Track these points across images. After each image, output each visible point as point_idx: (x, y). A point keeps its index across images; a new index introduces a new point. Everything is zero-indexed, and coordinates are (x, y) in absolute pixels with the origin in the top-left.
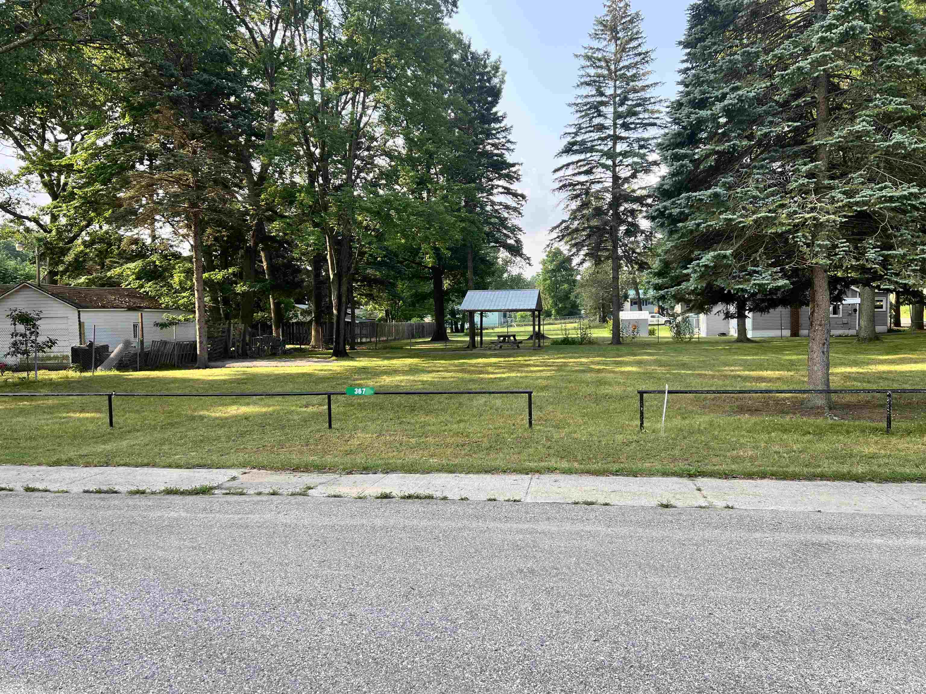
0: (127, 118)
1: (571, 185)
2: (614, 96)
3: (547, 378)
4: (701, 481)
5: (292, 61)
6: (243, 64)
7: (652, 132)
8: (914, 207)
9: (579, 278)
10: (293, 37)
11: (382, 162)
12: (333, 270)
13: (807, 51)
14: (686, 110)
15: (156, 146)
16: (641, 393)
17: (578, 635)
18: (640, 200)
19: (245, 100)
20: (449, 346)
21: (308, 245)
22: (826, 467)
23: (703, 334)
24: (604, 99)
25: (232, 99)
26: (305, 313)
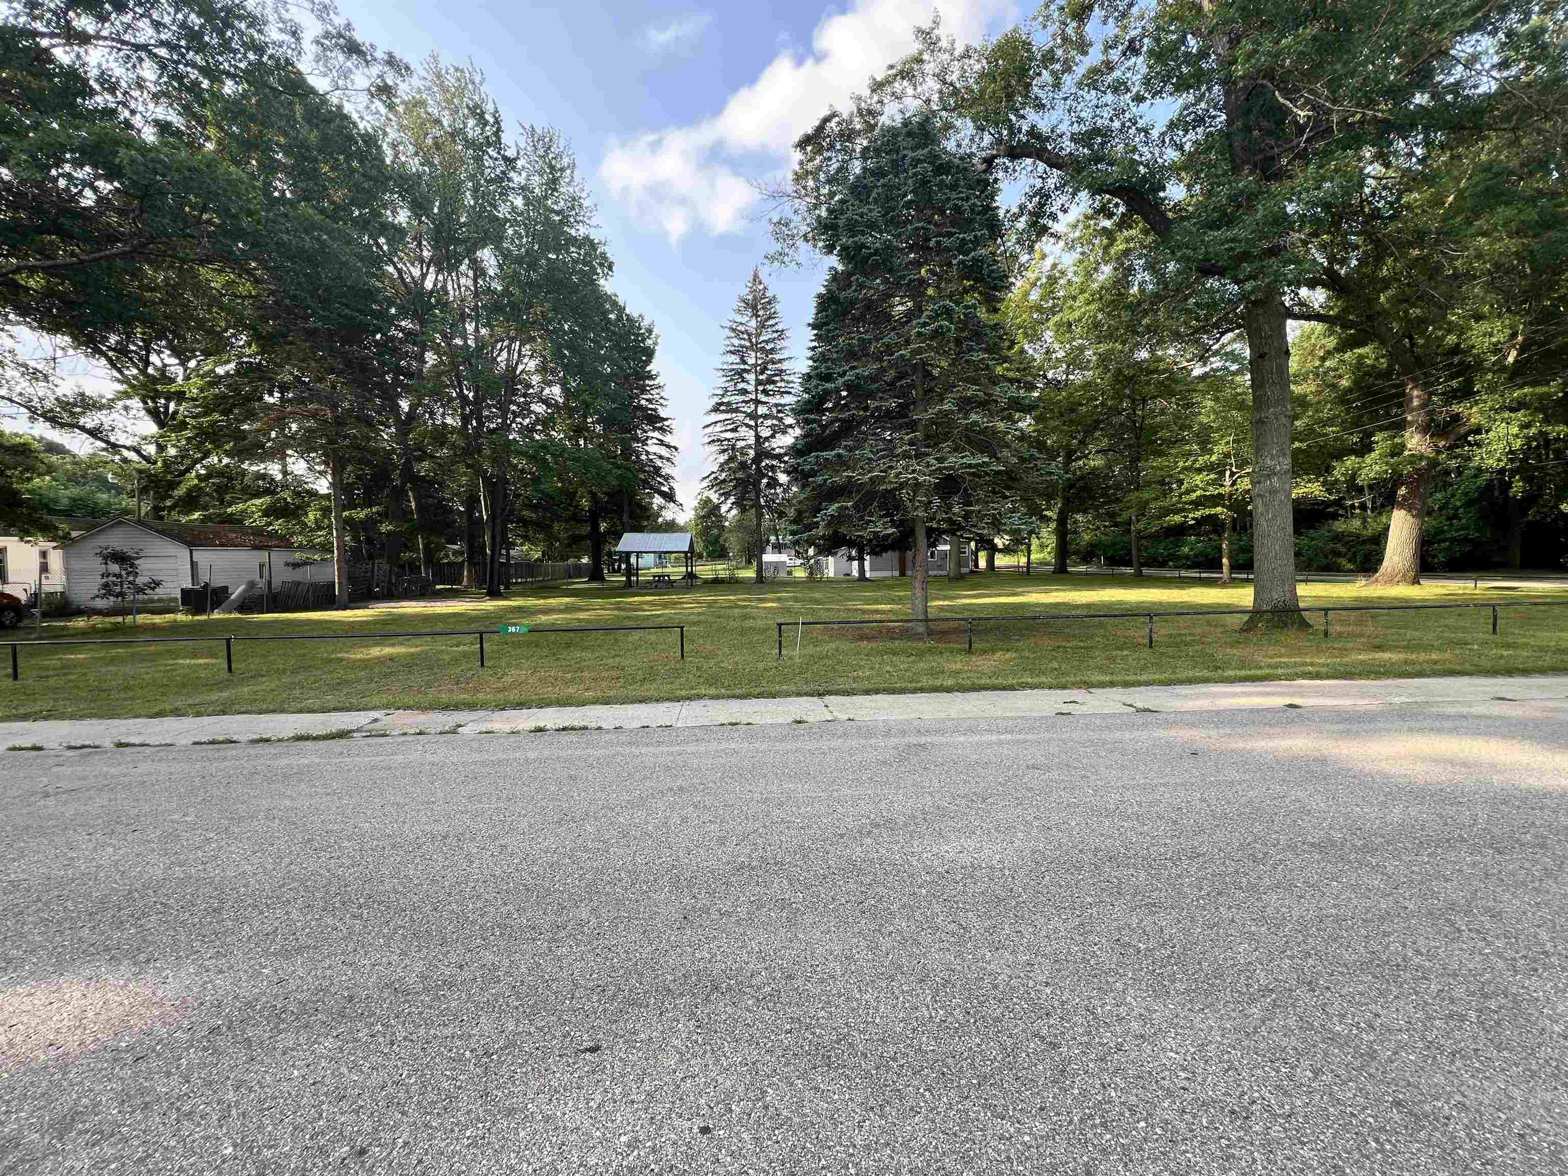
0: (254, 347)
1: (718, 440)
2: (756, 365)
3: (699, 614)
4: (828, 699)
5: (444, 305)
6: (391, 304)
7: (788, 399)
8: (987, 474)
9: (727, 524)
10: (445, 281)
11: (539, 408)
12: (487, 511)
13: (908, 342)
14: (814, 382)
15: (288, 378)
16: (780, 625)
17: (722, 841)
18: (779, 457)
19: (393, 338)
20: (606, 585)
21: (459, 486)
22: (925, 682)
23: (831, 575)
24: (747, 367)
25: (378, 336)
26: (455, 553)
